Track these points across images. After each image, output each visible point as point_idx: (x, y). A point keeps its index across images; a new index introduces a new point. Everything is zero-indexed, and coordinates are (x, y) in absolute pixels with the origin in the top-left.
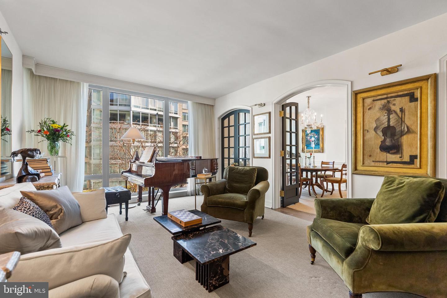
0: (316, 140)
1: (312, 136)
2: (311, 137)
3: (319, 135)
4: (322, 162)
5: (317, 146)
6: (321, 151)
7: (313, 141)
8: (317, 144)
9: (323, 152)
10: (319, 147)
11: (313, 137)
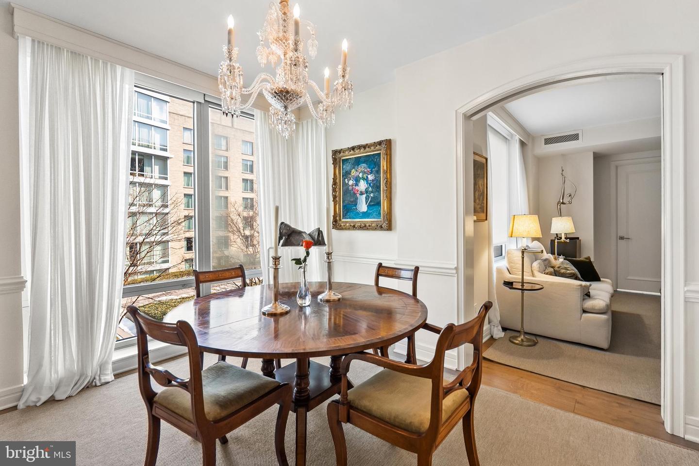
0: (370, 189)
1: (361, 175)
2: (357, 180)
3: (378, 172)
4: (380, 265)
5: (375, 208)
6: (385, 225)
7: (362, 194)
8: (374, 203)
9: (389, 228)
10: (380, 211)
11: (363, 179)
